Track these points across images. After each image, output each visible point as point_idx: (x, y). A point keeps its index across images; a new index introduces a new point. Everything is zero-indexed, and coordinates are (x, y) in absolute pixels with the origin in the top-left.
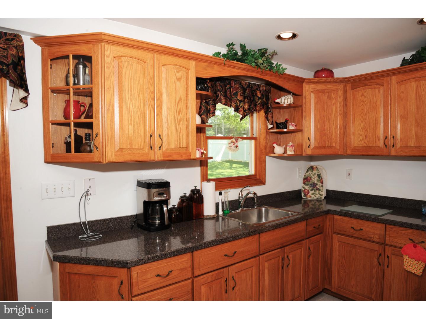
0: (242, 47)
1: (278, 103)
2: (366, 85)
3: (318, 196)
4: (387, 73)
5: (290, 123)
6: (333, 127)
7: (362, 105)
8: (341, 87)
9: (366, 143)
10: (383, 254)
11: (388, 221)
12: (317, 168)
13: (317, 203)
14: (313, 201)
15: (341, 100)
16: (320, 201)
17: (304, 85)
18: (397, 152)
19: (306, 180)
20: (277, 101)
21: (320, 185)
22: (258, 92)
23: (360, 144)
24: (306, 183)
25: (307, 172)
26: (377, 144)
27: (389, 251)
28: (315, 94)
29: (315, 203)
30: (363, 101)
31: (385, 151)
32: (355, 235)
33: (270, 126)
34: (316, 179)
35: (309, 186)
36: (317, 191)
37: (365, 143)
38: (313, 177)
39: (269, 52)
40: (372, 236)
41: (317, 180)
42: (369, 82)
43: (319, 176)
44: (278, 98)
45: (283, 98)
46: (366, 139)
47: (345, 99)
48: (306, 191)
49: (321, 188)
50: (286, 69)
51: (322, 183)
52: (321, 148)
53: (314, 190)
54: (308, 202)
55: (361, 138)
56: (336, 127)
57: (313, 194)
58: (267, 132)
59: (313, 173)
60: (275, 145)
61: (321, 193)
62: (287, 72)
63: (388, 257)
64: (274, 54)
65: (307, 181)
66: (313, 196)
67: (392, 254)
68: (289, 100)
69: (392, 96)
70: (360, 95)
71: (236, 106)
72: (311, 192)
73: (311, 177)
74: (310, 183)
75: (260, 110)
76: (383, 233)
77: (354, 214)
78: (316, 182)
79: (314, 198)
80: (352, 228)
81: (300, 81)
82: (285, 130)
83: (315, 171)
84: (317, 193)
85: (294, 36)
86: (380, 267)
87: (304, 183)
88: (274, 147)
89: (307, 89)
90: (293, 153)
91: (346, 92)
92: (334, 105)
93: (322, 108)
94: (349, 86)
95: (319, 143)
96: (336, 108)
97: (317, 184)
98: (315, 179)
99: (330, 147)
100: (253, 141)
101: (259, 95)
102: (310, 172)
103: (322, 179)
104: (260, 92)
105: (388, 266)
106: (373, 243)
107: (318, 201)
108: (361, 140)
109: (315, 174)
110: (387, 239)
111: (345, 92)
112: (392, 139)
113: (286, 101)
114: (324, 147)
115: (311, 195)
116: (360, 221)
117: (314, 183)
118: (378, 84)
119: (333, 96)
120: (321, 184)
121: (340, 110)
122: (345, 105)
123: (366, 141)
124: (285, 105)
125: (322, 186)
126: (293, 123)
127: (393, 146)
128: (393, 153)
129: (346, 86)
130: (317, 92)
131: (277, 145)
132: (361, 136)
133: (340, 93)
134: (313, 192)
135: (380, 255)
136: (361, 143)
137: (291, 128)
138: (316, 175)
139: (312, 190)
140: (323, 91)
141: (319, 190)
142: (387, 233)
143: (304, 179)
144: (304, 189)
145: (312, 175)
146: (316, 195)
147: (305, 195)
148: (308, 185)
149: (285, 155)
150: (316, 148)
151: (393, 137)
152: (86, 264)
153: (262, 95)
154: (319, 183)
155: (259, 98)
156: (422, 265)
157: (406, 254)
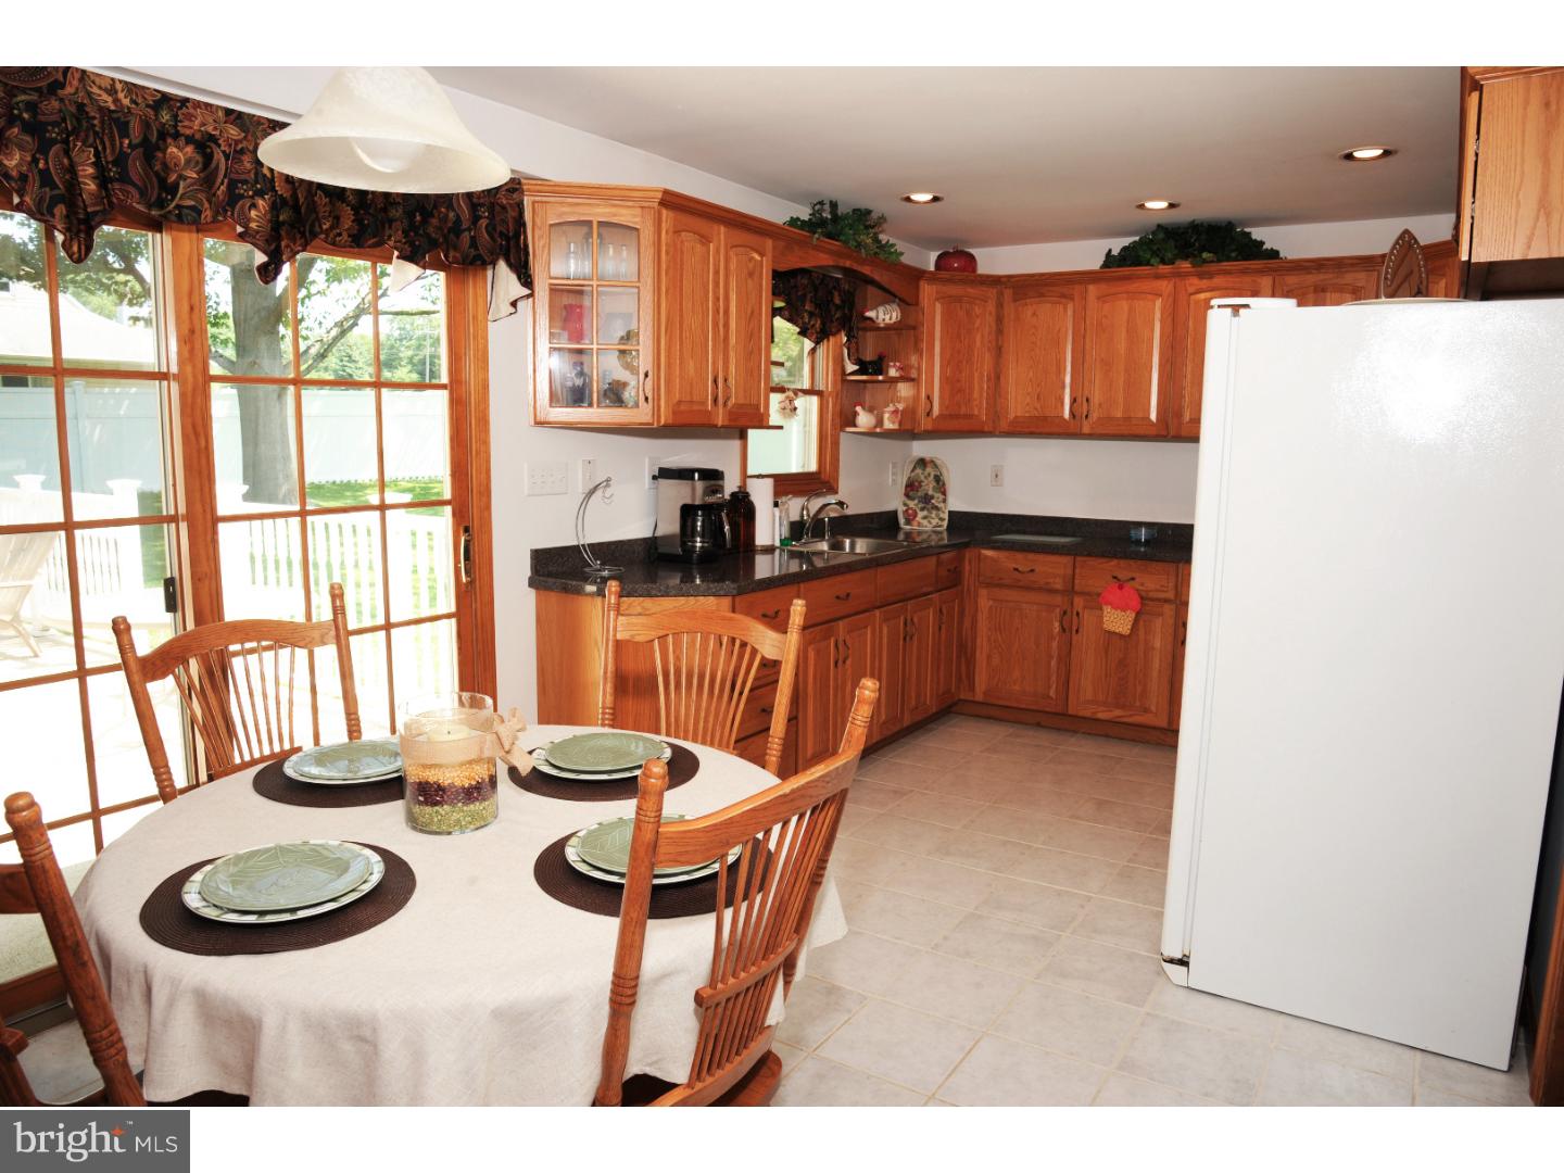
0: (834, 205)
1: (870, 319)
2: (1042, 295)
3: (935, 522)
4: (1081, 276)
5: (892, 364)
6: (976, 375)
7: (1032, 335)
8: (992, 293)
9: (1038, 410)
10: (1069, 611)
12: (932, 461)
13: (934, 537)
14: (926, 532)
15: (990, 320)
16: (940, 533)
17: (922, 283)
18: (1092, 428)
19: (911, 488)
20: (869, 314)
21: (940, 499)
22: (836, 294)
23: (1027, 412)
24: (911, 493)
25: (913, 471)
26: (1059, 413)
27: (1079, 602)
28: (942, 304)
29: (930, 536)
30: (1035, 327)
31: (1073, 425)
32: (1020, 583)
33: (851, 367)
34: (931, 486)
35: (916, 501)
36: (934, 512)
37: (1035, 409)
38: (926, 482)
39: (874, 216)
40: (1051, 580)
41: (934, 488)
42: (1047, 290)
43: (938, 479)
44: (872, 310)
45: (881, 309)
46: (1038, 402)
47: (999, 320)
48: (910, 511)
49: (941, 505)
50: (902, 254)
51: (944, 493)
52: (951, 417)
53: (928, 510)
54: (915, 535)
55: (1028, 400)
56: (982, 376)
57: (925, 518)
58: (844, 381)
59: (926, 473)
60: (858, 409)
61: (942, 515)
62: (904, 259)
63: (1078, 614)
64: (882, 219)
65: (912, 490)
66: (925, 522)
67: (1085, 608)
68: (894, 315)
69: (1088, 322)
70: (1029, 313)
71: (804, 323)
72: (921, 514)
73: (922, 481)
74: (919, 494)
75: (839, 331)
76: (1070, 572)
77: (1019, 544)
78: (930, 493)
79: (927, 526)
80: (1016, 569)
81: (917, 275)
82: (880, 378)
83: (929, 470)
84: (933, 515)
85: (935, 199)
86: (1064, 635)
87: (907, 495)
88: (855, 414)
89: (927, 291)
90: (896, 426)
91: (1002, 306)
92: (978, 329)
93: (957, 335)
94: (1008, 293)
95: (947, 408)
96: (983, 336)
97: (932, 497)
98: (929, 487)
99: (969, 416)
100: (815, 399)
101: (837, 301)
102: (919, 471)
103: (944, 484)
104: (840, 295)
105: (1077, 631)
106: (1052, 594)
107: (935, 532)
108: (1028, 404)
109: (929, 474)
110: (1077, 582)
111: (1000, 305)
112: (1085, 404)
113: (887, 317)
114: (957, 416)
115: (922, 521)
116: (1031, 556)
117: (926, 494)
118: (1063, 296)
119: (977, 310)
120: (941, 497)
121: (990, 342)
122: (1000, 331)
123: (1038, 406)
124: (882, 325)
125: (944, 501)
126: (898, 364)
127: (1087, 416)
128: (1086, 430)
129: (1002, 294)
130: (949, 301)
131: (864, 408)
132: (1029, 396)
133: (991, 306)
134: (925, 513)
135: (1065, 613)
137: (893, 372)
138: (932, 477)
139: (922, 509)
140: (959, 299)
141: (937, 508)
142: (1077, 571)
143: (907, 486)
144: (905, 508)
145: (922, 478)
146: (932, 521)
147: (908, 522)
148: (913, 499)
149: (878, 430)
150: (940, 416)
151: (1087, 400)
152: (662, 596)
153: (843, 301)
154: (936, 495)
155: (838, 307)
156: (1131, 616)
157: (1107, 603)
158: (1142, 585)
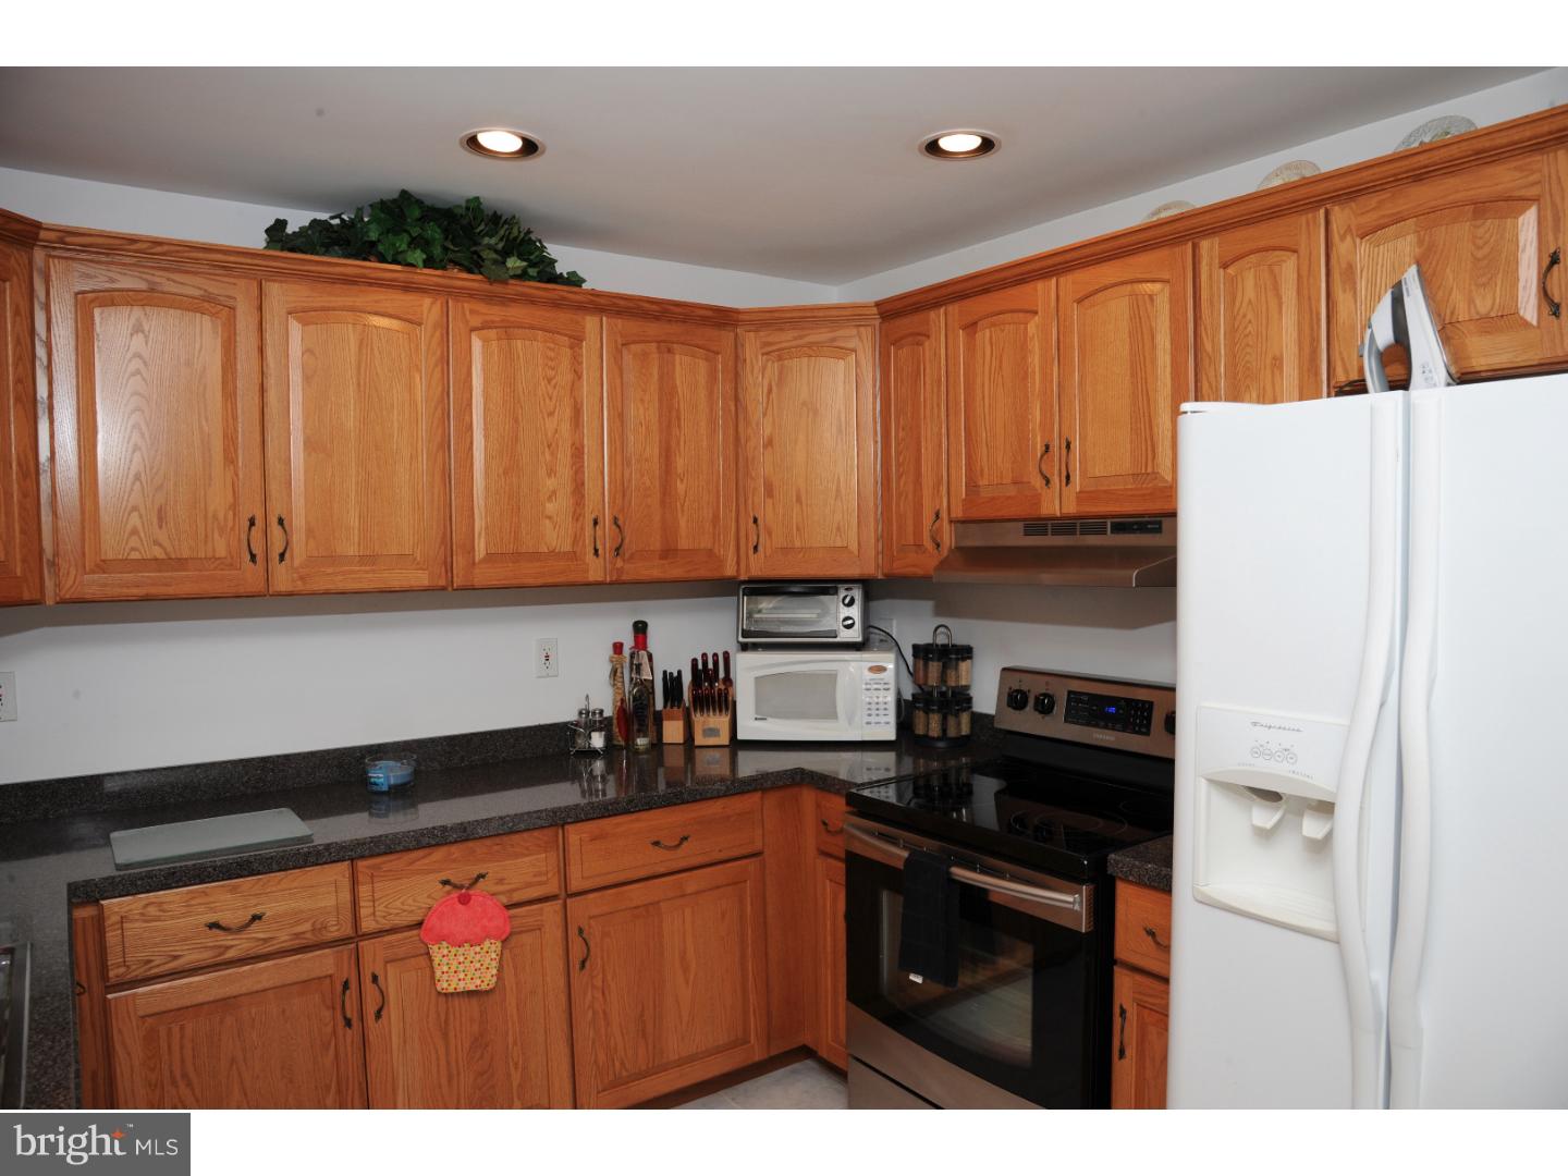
4: (249, 261)
7: (133, 375)
8: (19, 264)
9: (160, 545)
10: (354, 977)
11: (365, 844)
15: (20, 328)
18: (298, 580)
23: (133, 549)
26: (214, 550)
27: (373, 953)
30: (141, 357)
31: (251, 577)
32: (230, 954)
37: (156, 543)
40: (306, 927)
42: (168, 279)
46: (161, 527)
55: (135, 520)
63: (375, 979)
67: (388, 962)
70: (125, 325)
76: (346, 896)
77: (219, 864)
80: (214, 926)
86: (349, 1032)
105: (378, 1014)
106: (310, 955)
108: (134, 532)
110: (364, 913)
112: (276, 530)
116: (246, 883)
118: (209, 298)
121: (19, 381)
123: (162, 537)
127: (282, 556)
128: (281, 585)
132: (135, 514)
133: (19, 295)
135: (345, 986)
136: (139, 545)
142: (362, 889)
151: (281, 522)
156: (492, 948)
157: (439, 939)
158: (501, 881)
